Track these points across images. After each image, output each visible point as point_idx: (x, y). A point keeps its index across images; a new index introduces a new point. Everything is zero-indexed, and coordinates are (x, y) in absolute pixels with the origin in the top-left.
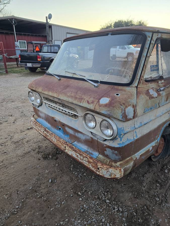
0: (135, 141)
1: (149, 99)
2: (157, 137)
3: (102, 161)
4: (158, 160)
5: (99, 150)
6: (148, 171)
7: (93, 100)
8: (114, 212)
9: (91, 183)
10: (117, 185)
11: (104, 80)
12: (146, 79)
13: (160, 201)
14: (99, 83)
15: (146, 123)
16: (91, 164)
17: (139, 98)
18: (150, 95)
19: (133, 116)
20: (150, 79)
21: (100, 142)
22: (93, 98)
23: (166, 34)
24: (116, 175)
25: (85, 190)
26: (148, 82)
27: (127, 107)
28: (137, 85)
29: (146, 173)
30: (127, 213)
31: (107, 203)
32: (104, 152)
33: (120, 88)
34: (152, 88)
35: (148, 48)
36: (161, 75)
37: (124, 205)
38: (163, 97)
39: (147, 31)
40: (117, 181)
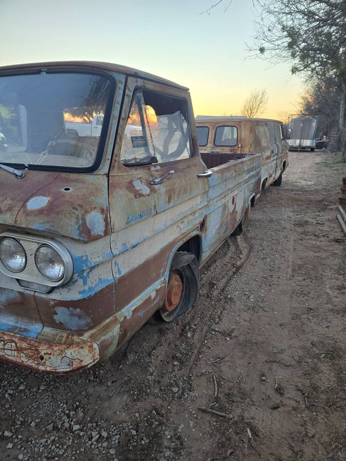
0: (116, 282)
1: (134, 197)
2: (162, 271)
3: (51, 338)
4: (175, 319)
5: (42, 317)
6: (159, 343)
7: (10, 204)
8: (92, 444)
9: (37, 401)
10: (97, 388)
11: (36, 162)
12: (125, 161)
13: (181, 391)
14: (27, 169)
15: (135, 244)
16: (25, 352)
17: (114, 195)
18: (136, 190)
19: (105, 230)
20: (133, 162)
21: (41, 298)
22: (11, 199)
23: (152, 83)
24: (81, 361)
25: (22, 422)
26: (130, 168)
27: (89, 213)
28: (107, 172)
29: (154, 349)
30: (118, 436)
31: (75, 431)
32: (52, 318)
33: (73, 176)
34: (140, 179)
35: (120, 103)
36: (153, 156)
37: (112, 422)
38: (161, 195)
39: (115, 71)
40: (98, 380)
